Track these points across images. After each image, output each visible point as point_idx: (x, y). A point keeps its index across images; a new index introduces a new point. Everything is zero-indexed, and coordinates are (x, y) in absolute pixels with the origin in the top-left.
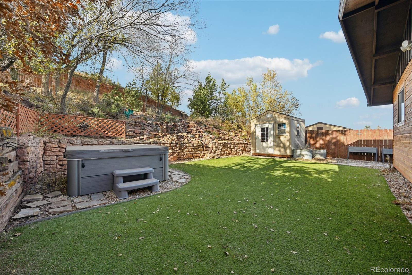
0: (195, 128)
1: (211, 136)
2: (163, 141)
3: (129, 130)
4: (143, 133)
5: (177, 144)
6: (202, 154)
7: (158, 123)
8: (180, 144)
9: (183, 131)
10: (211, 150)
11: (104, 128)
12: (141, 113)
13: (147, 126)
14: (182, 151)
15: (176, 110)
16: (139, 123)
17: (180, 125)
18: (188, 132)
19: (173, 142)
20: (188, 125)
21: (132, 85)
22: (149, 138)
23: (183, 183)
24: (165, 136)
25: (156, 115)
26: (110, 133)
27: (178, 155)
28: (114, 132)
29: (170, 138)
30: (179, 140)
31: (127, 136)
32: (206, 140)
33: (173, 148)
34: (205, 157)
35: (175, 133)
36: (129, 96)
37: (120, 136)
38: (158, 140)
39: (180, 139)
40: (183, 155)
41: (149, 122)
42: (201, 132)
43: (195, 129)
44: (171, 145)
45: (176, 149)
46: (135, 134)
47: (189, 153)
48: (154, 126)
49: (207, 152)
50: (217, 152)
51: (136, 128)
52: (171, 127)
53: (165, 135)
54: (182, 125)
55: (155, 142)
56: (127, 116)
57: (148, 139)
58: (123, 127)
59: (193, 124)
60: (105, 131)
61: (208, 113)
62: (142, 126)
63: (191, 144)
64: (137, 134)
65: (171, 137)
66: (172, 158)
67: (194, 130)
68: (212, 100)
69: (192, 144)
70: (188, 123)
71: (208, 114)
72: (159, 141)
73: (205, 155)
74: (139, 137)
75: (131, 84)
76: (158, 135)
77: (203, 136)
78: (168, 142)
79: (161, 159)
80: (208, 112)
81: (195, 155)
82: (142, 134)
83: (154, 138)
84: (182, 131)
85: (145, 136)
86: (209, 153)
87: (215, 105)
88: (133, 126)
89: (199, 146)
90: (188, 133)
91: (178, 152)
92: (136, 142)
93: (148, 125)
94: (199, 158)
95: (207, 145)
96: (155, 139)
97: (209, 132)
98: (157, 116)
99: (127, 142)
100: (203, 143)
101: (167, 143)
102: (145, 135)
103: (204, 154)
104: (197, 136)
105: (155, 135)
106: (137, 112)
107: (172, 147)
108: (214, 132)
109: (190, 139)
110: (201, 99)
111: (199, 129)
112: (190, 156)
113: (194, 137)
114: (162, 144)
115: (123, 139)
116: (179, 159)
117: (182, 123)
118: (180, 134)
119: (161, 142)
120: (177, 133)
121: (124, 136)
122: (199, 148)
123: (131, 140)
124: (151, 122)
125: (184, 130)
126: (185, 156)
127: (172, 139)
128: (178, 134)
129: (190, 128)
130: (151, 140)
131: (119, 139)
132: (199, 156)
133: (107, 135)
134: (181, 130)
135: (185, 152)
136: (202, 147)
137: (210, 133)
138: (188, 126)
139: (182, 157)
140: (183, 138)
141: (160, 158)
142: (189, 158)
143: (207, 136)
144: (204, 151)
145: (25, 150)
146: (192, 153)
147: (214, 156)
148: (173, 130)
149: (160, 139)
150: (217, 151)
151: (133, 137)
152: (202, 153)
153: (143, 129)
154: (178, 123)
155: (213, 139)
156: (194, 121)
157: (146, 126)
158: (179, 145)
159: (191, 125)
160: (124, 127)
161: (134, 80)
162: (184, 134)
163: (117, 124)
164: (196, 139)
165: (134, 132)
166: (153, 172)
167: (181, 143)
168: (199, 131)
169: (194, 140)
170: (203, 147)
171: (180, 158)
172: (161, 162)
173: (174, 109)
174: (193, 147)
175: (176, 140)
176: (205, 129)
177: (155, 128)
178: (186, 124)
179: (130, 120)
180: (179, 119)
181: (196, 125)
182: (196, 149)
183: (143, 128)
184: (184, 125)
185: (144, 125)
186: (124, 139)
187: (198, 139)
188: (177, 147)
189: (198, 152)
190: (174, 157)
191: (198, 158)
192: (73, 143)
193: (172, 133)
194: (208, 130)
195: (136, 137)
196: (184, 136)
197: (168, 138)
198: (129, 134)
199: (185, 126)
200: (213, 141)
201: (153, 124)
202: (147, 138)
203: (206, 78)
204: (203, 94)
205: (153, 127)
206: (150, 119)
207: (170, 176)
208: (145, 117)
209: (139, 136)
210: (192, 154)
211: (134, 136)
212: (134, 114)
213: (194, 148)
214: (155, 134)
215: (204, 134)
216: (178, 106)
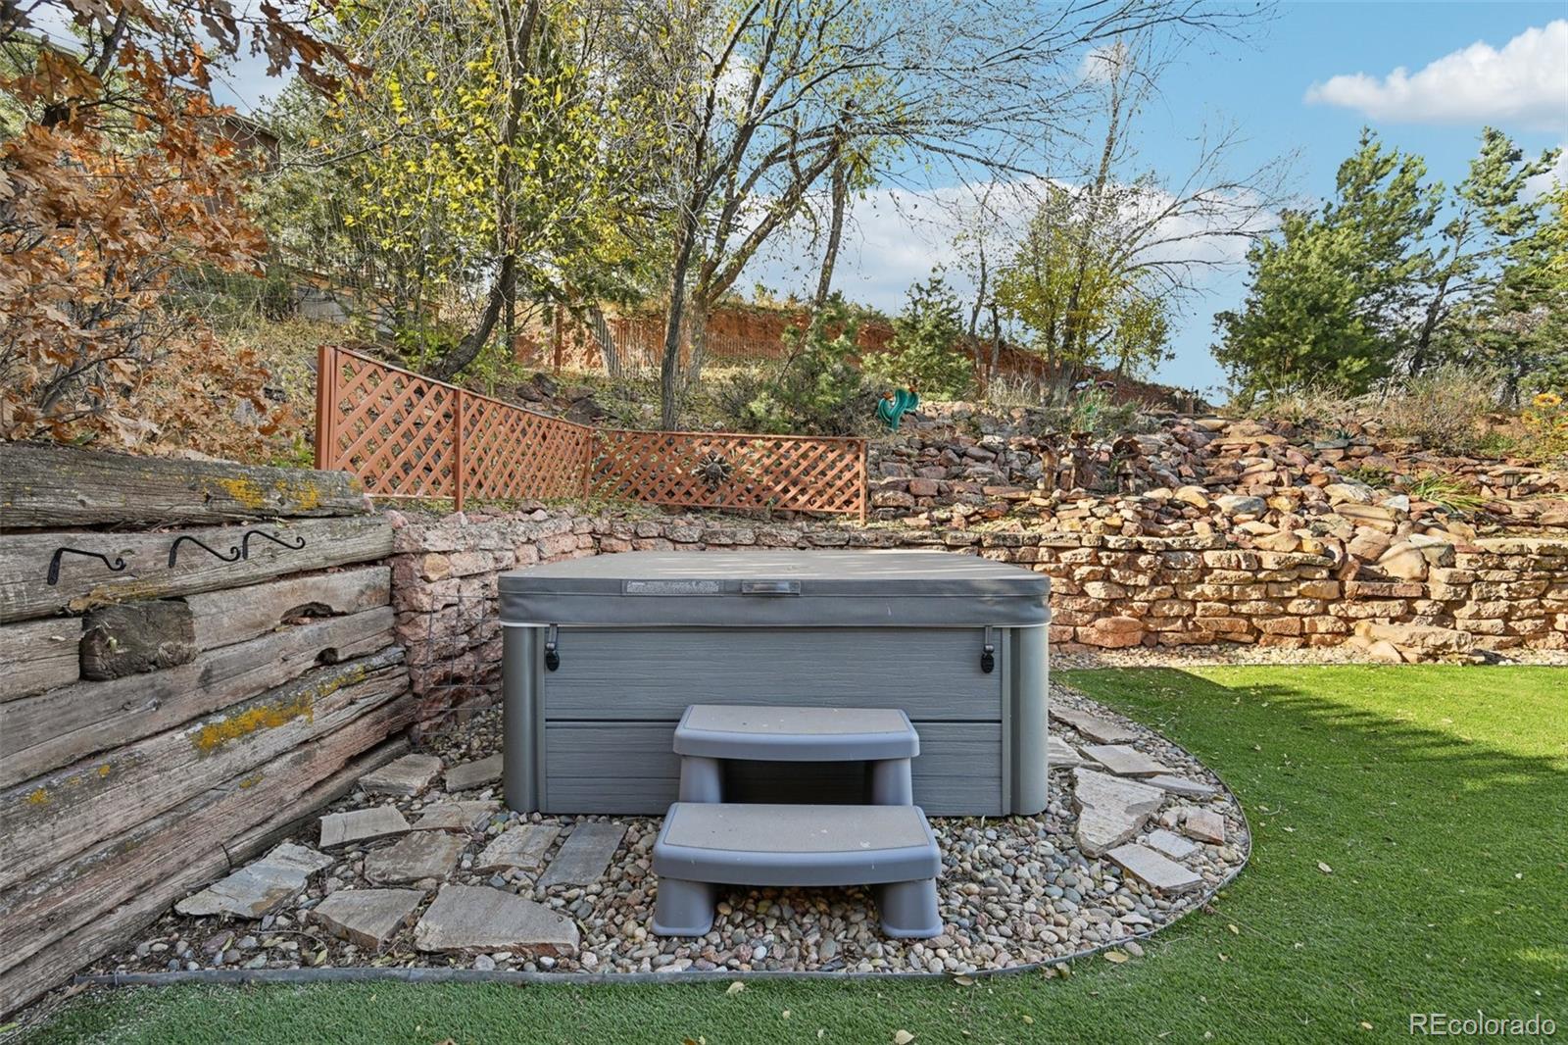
0: (1265, 455)
1: (1401, 502)
2: (1053, 535)
3: (889, 479)
4: (952, 491)
5: (1140, 550)
6: (1323, 625)
7: (1033, 441)
8: (1158, 553)
9: (1180, 476)
10: (1410, 600)
11: (787, 473)
12: (958, 406)
13: (978, 459)
14: (1175, 596)
15: (1143, 384)
16: (940, 450)
17: (1161, 448)
18: (1217, 485)
19: (1113, 541)
20: (1214, 443)
21: (928, 292)
22: (978, 517)
23: (1167, 894)
24: (1061, 507)
25: (1030, 406)
26: (806, 498)
27: (1149, 614)
28: (820, 493)
29: (1093, 515)
30: (1155, 528)
31: (876, 507)
32: (1362, 531)
33: (1114, 571)
34: (1358, 640)
35: (1127, 488)
36: (913, 341)
37: (845, 509)
38: (1025, 526)
39: (1159, 522)
40: (1177, 617)
41: (987, 439)
42: (1317, 481)
43: (1269, 463)
44: (1100, 559)
45: (1131, 582)
46: (912, 500)
47: (1222, 606)
48: (1012, 457)
49: (1376, 607)
50: (1463, 614)
51: (924, 470)
52: (1105, 457)
53: (1064, 502)
54: (1177, 446)
55: (1005, 538)
56: (889, 421)
57: (972, 523)
58: (855, 470)
59: (1252, 435)
60: (786, 490)
61: (1357, 366)
62: (950, 460)
63: (1240, 553)
64: (921, 501)
65: (1099, 512)
66: (1103, 632)
67: (1262, 471)
68: (1391, 283)
69: (1247, 557)
70: (1219, 430)
71: (1363, 371)
72: (1028, 533)
73: (1350, 633)
74: (926, 515)
75: (920, 290)
76: (1025, 500)
77: (1333, 502)
78: (1080, 539)
79: (987, 664)
80: (1359, 356)
81: (1270, 625)
82: (943, 497)
83: (1006, 515)
84: (1174, 479)
85: (960, 510)
86: (1392, 621)
87: (1419, 315)
88: (910, 464)
89: (1300, 570)
90: (1213, 488)
91: (1143, 595)
92: (906, 535)
93: (981, 453)
94: (1305, 645)
95: (1370, 562)
96: (1010, 525)
97: (1379, 481)
98: (1029, 411)
99: (871, 536)
100: (1335, 548)
101: (1076, 543)
102: (959, 500)
103: (1348, 620)
104: (1282, 503)
105: (1013, 501)
106: (940, 405)
107: (1108, 566)
108: (1423, 475)
109: (1233, 524)
110: (1308, 287)
111: (1299, 459)
112: (1233, 626)
113: (1265, 510)
114: (1043, 550)
115: (858, 524)
116: (1152, 641)
117: (1175, 434)
118: (1161, 493)
119: (1040, 538)
120: (1139, 490)
121: (862, 507)
122: (1300, 579)
123: (889, 525)
124: (998, 439)
125: (1186, 470)
126: (1197, 628)
127: (1108, 521)
128: (1148, 495)
129: (1227, 462)
130: (985, 528)
131: (841, 524)
132: (1301, 635)
133: (795, 507)
134: (1165, 472)
135: (1194, 602)
136: (1325, 573)
137: (1386, 484)
138: (1219, 447)
139: (1172, 631)
140: (1182, 517)
141: (977, 655)
142: (1223, 641)
143: (1369, 502)
144: (1342, 597)
145: (415, 565)
146: (1245, 609)
147: (1446, 645)
148: (1118, 474)
149: (1034, 521)
150: (1470, 607)
151: (902, 511)
152: (1326, 612)
153: (957, 476)
154: (1153, 437)
155: (1426, 522)
156: (1258, 421)
157: (970, 461)
158: (1149, 557)
159: (1234, 440)
160: (859, 467)
161: (934, 270)
162: (1191, 493)
163: (831, 456)
164: (1275, 524)
165: (907, 490)
166: (913, 759)
167: (1168, 548)
168: (1297, 472)
169: (1266, 528)
170: (1333, 574)
171: (1158, 632)
172: (992, 679)
173: (1135, 383)
174: (1255, 572)
175: (1130, 527)
176: (1346, 458)
177: (1014, 466)
178: (1200, 438)
179: (896, 440)
180: (1160, 417)
181: (1270, 440)
182: (1273, 588)
183: (954, 470)
184: (1192, 445)
185: (964, 454)
186: (862, 521)
187: (1295, 526)
188: (1140, 571)
189: (1292, 608)
190: (1118, 629)
191: (1293, 643)
192: (675, 536)
193: (1114, 491)
194: (1370, 463)
195: (916, 514)
196: (1187, 504)
197: (1083, 519)
198: (885, 499)
199: (1192, 451)
200: (1418, 540)
201: (1005, 450)
202: (967, 517)
203: (1344, 168)
204: (1324, 259)
205: (1007, 462)
206: (998, 426)
207: (1065, 774)
208: (974, 419)
209: (931, 509)
210: (1249, 617)
211: (908, 509)
212: (927, 414)
213: (1257, 582)
214: (1013, 495)
215: (1339, 492)
216: (1154, 368)
